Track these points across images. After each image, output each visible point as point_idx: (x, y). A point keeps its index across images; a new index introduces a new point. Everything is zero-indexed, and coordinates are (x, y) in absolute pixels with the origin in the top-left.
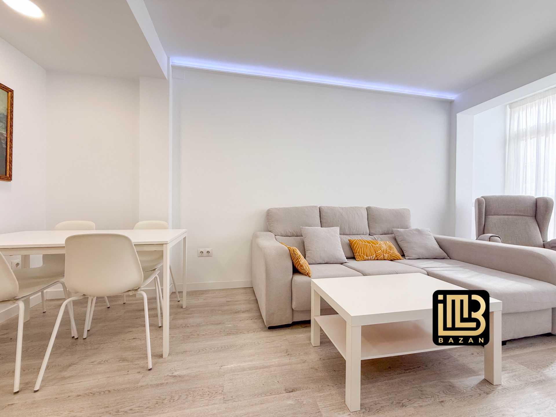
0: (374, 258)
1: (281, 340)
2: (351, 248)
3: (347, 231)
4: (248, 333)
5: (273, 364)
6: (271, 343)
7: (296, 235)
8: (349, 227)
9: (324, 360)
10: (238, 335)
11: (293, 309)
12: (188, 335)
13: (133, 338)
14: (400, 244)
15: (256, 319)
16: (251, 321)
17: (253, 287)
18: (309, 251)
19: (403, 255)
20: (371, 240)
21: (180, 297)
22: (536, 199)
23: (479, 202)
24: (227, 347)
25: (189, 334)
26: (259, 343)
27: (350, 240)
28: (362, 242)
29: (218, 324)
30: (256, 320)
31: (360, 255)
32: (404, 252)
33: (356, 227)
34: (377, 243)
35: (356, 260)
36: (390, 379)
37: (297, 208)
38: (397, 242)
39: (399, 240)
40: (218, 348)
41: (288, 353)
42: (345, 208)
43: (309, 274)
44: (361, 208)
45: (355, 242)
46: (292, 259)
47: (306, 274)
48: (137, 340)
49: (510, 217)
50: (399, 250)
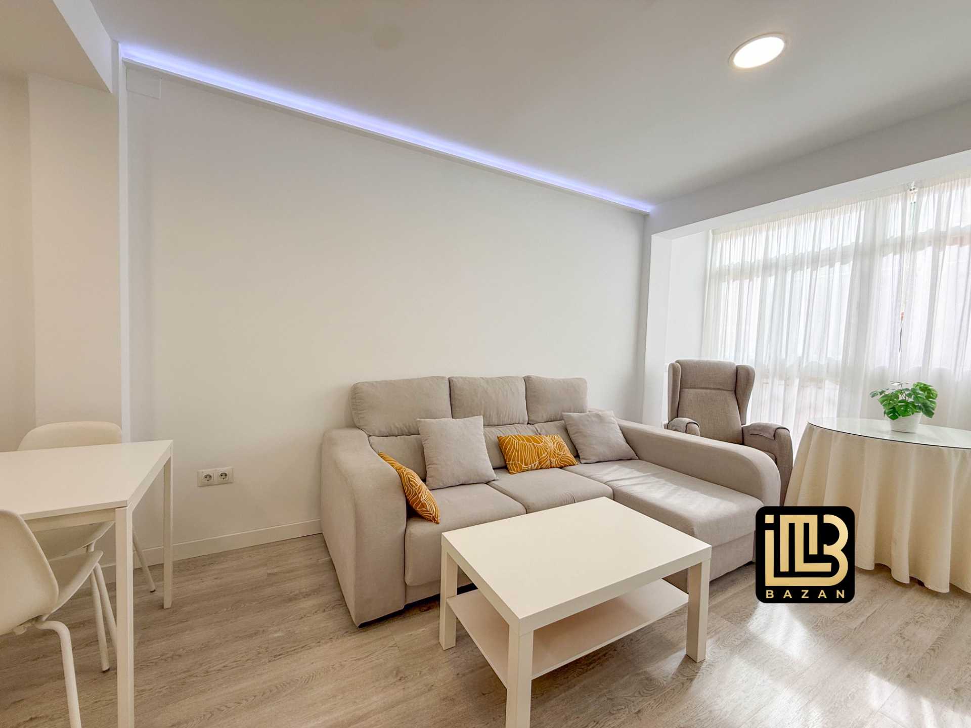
0: (536, 466)
1: (386, 648)
2: (502, 452)
3: (493, 420)
4: (319, 646)
5: (374, 707)
6: (366, 659)
7: (407, 431)
8: (498, 414)
9: (464, 675)
10: (299, 655)
11: (406, 584)
12: (180, 679)
13: (28, 718)
14: (574, 438)
15: (333, 608)
16: (325, 614)
17: (322, 533)
18: (432, 466)
19: (577, 456)
20: (531, 434)
21: (154, 580)
22: (737, 367)
23: (673, 369)
24: (275, 691)
25: (183, 675)
26: (341, 665)
27: (500, 438)
28: (518, 439)
29: (251, 636)
30: (333, 612)
31: (515, 464)
32: (579, 452)
33: (508, 412)
34: (540, 440)
35: (510, 473)
36: (569, 688)
37: (409, 382)
38: (568, 435)
39: (571, 433)
40: (255, 696)
41: (400, 675)
42: (491, 379)
43: (436, 519)
44: (516, 378)
45: (507, 442)
46: (405, 494)
47: (431, 518)
48: (42, 721)
49: (708, 391)
50: (571, 448)
